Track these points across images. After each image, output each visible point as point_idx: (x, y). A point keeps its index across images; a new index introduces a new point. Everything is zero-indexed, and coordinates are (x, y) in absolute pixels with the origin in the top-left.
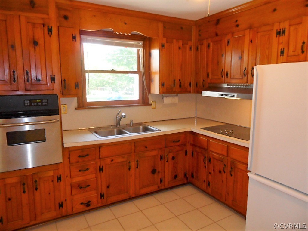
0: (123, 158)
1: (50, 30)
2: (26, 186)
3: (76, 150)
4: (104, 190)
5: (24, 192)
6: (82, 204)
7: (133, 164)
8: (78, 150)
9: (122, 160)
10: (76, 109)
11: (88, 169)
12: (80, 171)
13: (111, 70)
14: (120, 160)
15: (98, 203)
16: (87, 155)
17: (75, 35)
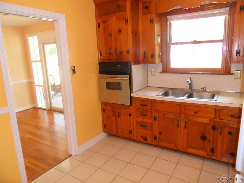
0: (174, 115)
1: (127, 21)
2: (114, 113)
3: (140, 100)
4: (157, 134)
5: (114, 116)
6: (142, 137)
7: (182, 124)
8: (141, 100)
9: (172, 117)
10: (160, 73)
11: (146, 115)
12: (141, 114)
13: (193, 41)
14: (170, 116)
15: (152, 142)
16: (146, 105)
17: (152, 19)
